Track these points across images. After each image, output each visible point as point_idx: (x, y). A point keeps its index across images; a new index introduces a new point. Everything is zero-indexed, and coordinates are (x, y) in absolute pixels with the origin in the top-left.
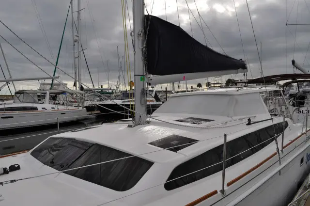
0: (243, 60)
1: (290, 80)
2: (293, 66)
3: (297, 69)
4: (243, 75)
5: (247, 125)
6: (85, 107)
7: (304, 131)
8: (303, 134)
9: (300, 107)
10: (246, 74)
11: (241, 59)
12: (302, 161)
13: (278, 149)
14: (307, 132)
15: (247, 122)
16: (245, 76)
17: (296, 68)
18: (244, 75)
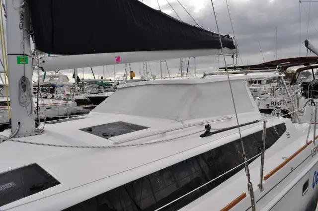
0: (231, 36)
1: (303, 66)
2: (306, 48)
3: (312, 52)
4: (231, 57)
5: (202, 136)
6: (76, 100)
7: (311, 138)
8: (308, 144)
9: (314, 98)
10: (235, 55)
11: (228, 35)
12: (305, 186)
13: (250, 186)
14: (315, 138)
15: (203, 130)
16: (235, 58)
17: (310, 50)
18: (233, 57)
